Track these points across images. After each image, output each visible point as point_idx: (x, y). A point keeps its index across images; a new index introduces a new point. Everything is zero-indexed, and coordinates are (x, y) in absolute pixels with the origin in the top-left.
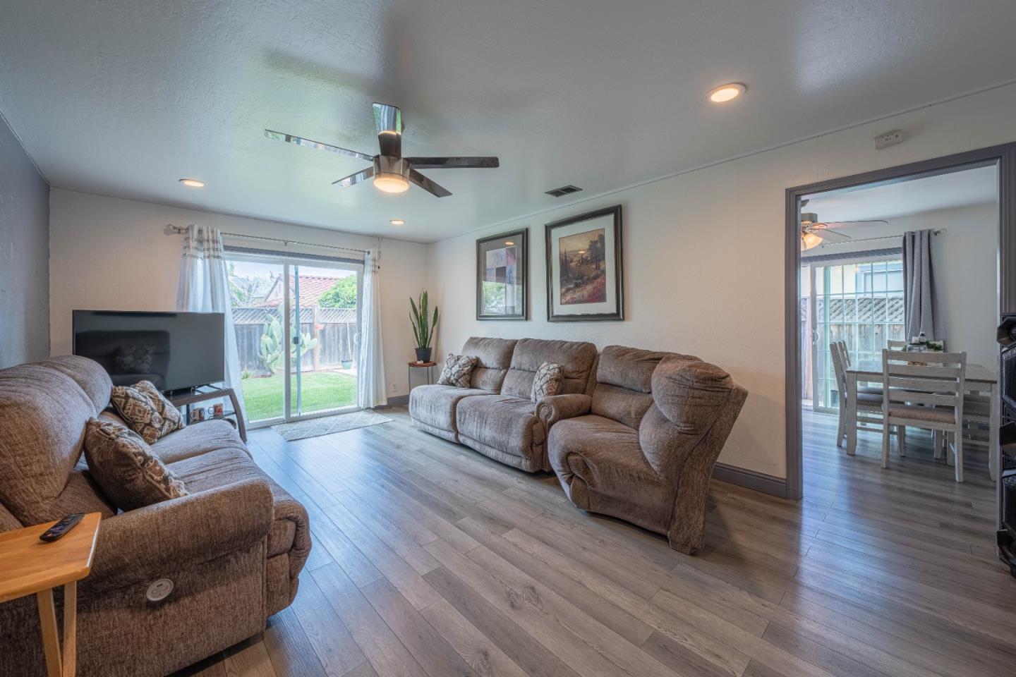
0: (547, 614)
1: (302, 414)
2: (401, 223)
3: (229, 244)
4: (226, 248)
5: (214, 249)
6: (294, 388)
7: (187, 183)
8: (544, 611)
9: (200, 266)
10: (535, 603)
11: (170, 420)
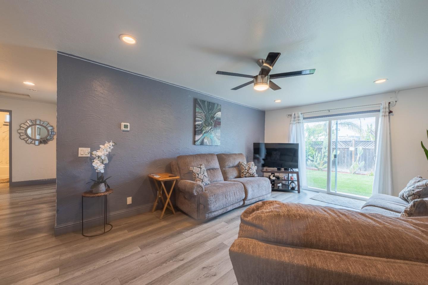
0: (198, 279)
1: (337, 192)
2: (384, 81)
3: (305, 117)
4: (304, 118)
5: (298, 120)
6: (332, 178)
7: (276, 101)
8: (200, 278)
9: (294, 127)
10: (205, 276)
11: (249, 173)
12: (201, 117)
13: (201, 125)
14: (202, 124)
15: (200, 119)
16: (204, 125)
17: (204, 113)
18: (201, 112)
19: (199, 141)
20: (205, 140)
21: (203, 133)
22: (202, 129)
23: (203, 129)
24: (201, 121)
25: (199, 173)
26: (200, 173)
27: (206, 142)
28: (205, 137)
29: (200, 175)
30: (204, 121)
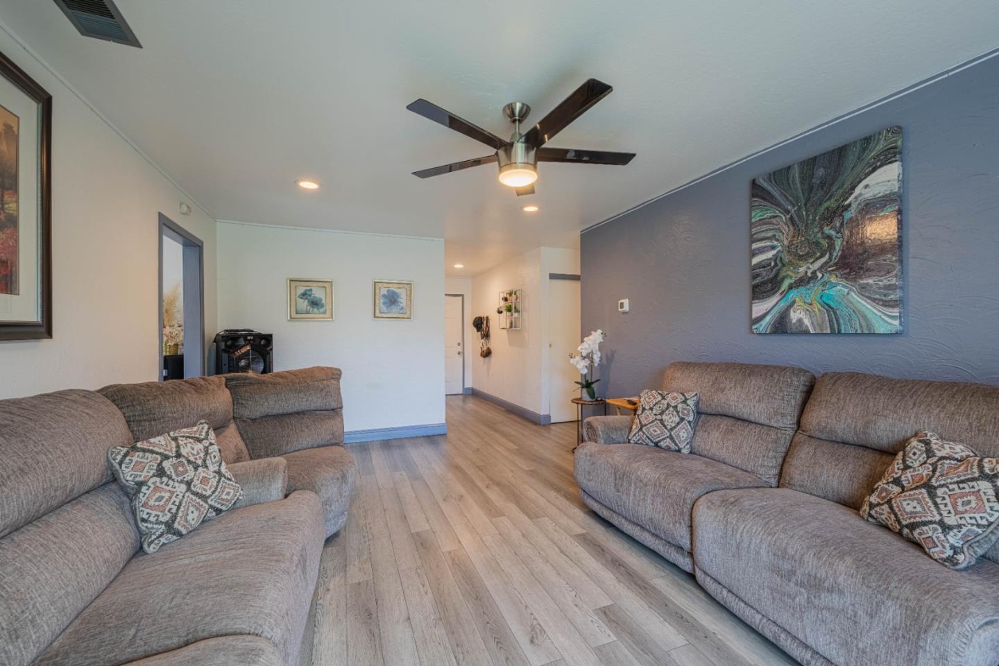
12: (770, 234)
13: (773, 264)
14: (775, 258)
15: (768, 243)
16: (786, 259)
17: (788, 212)
18: (771, 217)
19: (768, 318)
20: (792, 314)
21: (782, 289)
22: (777, 275)
23: (783, 274)
24: (773, 248)
25: (647, 408)
26: (651, 409)
27: (800, 320)
28: (794, 302)
29: (647, 412)
30: (786, 243)
